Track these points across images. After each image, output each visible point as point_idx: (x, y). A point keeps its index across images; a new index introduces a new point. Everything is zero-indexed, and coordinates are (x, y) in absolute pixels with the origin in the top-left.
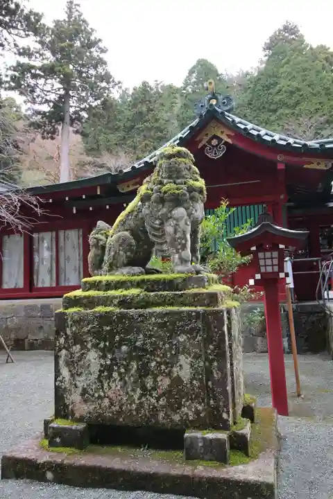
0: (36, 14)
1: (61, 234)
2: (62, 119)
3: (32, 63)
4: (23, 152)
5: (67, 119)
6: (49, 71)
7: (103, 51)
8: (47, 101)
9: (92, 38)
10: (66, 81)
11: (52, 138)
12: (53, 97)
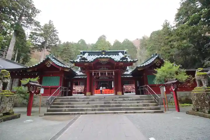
0: (38, 22)
1: (14, 79)
2: (43, 47)
3: (37, 33)
4: (31, 54)
5: (45, 47)
6: (41, 35)
7: (58, 33)
8: (40, 42)
9: (54, 30)
10: (46, 38)
11: (40, 51)
12: (42, 41)
